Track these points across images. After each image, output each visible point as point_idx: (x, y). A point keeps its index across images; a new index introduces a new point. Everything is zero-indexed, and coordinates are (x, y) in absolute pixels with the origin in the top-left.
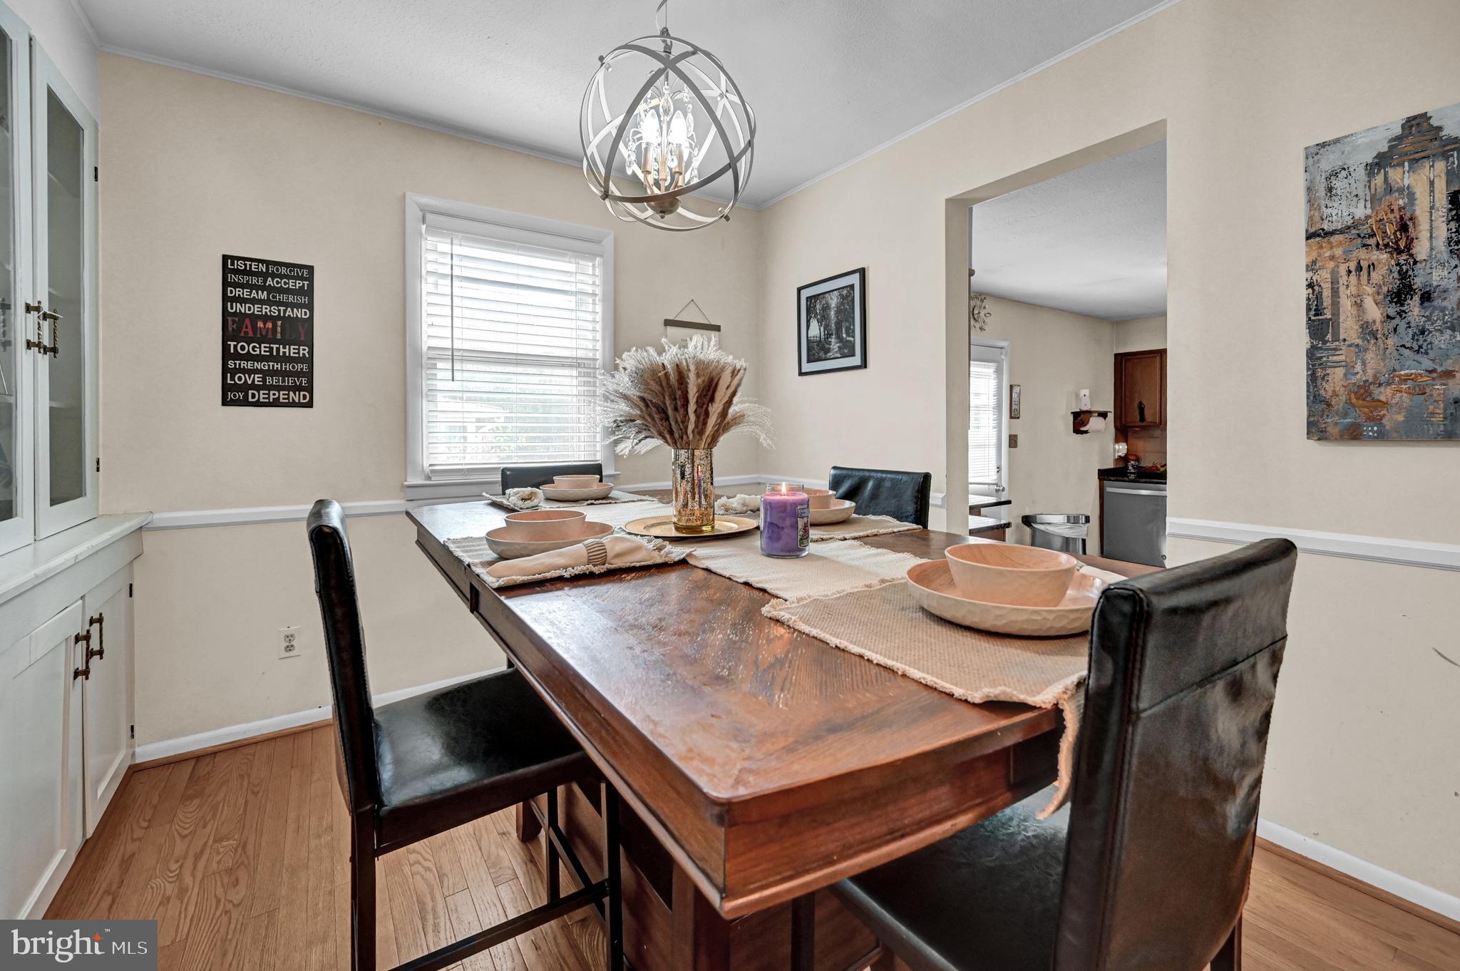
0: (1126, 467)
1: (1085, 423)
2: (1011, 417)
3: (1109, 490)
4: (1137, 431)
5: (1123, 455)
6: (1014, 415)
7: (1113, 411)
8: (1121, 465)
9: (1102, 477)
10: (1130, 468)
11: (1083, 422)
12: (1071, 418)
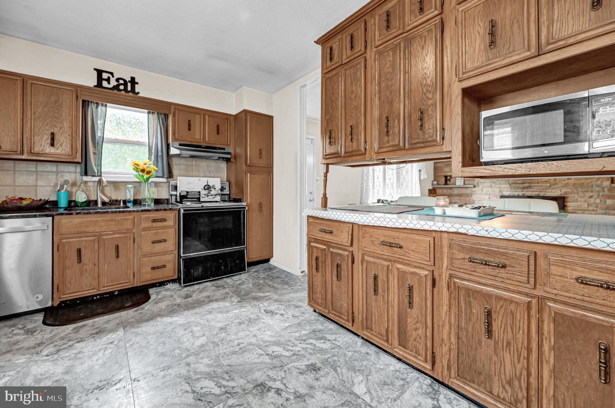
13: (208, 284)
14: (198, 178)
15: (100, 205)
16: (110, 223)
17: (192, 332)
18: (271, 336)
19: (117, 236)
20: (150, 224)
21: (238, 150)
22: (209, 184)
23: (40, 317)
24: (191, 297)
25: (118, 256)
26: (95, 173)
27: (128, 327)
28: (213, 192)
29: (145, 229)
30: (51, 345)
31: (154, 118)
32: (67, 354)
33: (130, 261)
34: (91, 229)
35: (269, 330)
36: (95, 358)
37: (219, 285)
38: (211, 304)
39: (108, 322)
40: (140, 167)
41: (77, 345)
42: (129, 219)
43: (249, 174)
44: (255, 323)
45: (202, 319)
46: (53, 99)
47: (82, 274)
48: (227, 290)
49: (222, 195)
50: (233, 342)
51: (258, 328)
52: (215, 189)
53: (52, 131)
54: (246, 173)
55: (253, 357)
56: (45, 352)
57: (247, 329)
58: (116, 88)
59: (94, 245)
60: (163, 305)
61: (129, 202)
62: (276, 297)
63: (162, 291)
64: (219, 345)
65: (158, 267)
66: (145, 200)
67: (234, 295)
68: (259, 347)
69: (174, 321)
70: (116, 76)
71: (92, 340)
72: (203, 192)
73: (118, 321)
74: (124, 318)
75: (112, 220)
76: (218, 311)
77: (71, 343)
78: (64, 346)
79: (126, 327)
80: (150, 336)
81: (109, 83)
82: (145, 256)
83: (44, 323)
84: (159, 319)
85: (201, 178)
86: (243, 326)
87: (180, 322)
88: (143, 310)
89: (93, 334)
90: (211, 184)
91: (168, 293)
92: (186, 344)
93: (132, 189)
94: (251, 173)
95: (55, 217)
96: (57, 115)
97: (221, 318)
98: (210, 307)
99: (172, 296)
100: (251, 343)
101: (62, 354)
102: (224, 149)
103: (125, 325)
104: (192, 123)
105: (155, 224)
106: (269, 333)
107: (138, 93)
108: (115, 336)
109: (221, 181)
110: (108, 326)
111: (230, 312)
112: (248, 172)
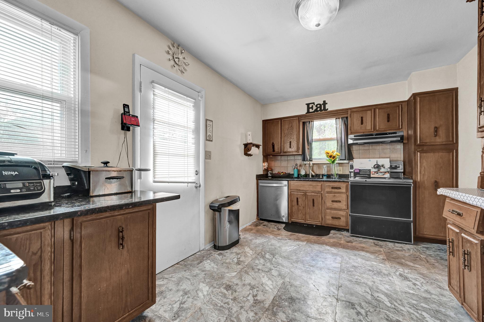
0: (267, 174)
1: (249, 150)
2: (207, 140)
3: (261, 184)
4: (271, 157)
5: (266, 168)
6: (208, 139)
7: (262, 145)
8: (265, 173)
9: (258, 179)
10: (269, 174)
11: (248, 149)
12: (243, 147)
13: (371, 240)
14: (369, 159)
15: (310, 177)
16: (310, 186)
17: (335, 259)
18: (387, 289)
19: (313, 194)
20: (330, 190)
21: (410, 132)
22: (378, 164)
23: (284, 225)
24: (352, 243)
25: (314, 206)
26: (308, 159)
27: (309, 242)
28: (382, 170)
29: (328, 192)
30: (281, 236)
31: (340, 121)
32: (283, 242)
33: (320, 210)
34: (302, 189)
35: (389, 285)
36: (290, 247)
37: (379, 244)
38: (361, 252)
39: (303, 237)
40: (329, 154)
41: (288, 240)
42: (319, 185)
43: (419, 153)
44: (383, 276)
45: (347, 256)
46: (290, 125)
47: (298, 211)
48: (382, 249)
49: (391, 172)
50: (355, 276)
51: (381, 280)
52: (384, 167)
53: (290, 141)
54: (415, 153)
55: (360, 290)
56: (278, 238)
57: (372, 275)
58: (316, 110)
59: (303, 197)
60: (332, 240)
61: (324, 176)
62: (425, 272)
63: (338, 234)
64: (344, 273)
65: (335, 217)
66: (332, 175)
67: (384, 254)
68: (370, 288)
69: (331, 250)
70: (316, 104)
71: (293, 241)
72: (373, 170)
73: (307, 238)
74: (310, 238)
75: (311, 185)
76: (361, 257)
77: (286, 238)
78: (284, 239)
79: (308, 242)
80: (315, 250)
81: (312, 109)
82: (328, 208)
83: (284, 228)
84: (324, 245)
85: (371, 159)
86: (370, 272)
87: (333, 252)
88: (321, 239)
89: (295, 239)
90: (380, 163)
91: (340, 236)
92: (328, 262)
93: (326, 168)
94: (422, 152)
95: (289, 181)
96: (292, 133)
97: (359, 261)
98: (358, 253)
99: (341, 238)
100: (367, 283)
101: (282, 241)
102: (395, 133)
103: (309, 241)
104: (364, 119)
105: (333, 190)
106: (387, 287)
107: (328, 109)
108: (302, 243)
109: (390, 161)
110: (302, 239)
111: (369, 262)
112: (418, 151)
